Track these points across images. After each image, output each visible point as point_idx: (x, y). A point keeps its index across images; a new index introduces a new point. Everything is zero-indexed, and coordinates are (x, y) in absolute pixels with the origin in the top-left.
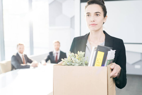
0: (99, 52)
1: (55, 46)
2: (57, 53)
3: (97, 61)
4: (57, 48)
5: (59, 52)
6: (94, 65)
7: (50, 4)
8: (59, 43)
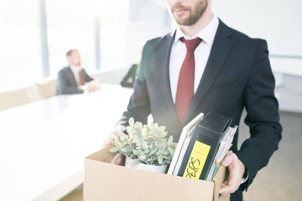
0: (197, 143)
3: (191, 165)
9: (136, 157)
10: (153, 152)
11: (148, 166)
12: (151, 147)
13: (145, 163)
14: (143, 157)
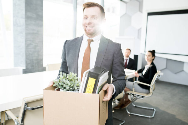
0: (90, 78)
1: (126, 52)
2: (127, 60)
3: (88, 88)
4: (127, 55)
5: (128, 59)
6: (84, 92)
7: (121, 17)
8: (131, 51)
9: (65, 88)
10: (72, 85)
11: (70, 92)
12: (71, 83)
13: (69, 91)
14: (68, 88)
